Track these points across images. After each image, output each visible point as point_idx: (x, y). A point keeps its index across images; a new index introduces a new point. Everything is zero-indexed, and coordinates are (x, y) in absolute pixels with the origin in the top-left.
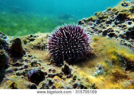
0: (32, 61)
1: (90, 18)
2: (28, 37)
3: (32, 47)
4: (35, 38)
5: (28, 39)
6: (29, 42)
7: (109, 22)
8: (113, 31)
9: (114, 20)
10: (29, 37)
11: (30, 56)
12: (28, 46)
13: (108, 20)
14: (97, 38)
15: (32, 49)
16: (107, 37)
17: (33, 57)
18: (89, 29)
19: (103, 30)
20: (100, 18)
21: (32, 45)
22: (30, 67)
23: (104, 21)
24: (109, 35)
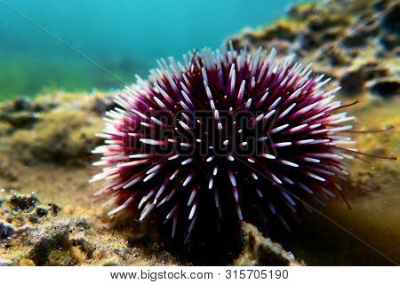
0: (42, 231)
1: (272, 27)
3: (27, 154)
4: (37, 115)
7: (357, 42)
9: (374, 33)
13: (349, 32)
15: (26, 163)
17: (46, 207)
20: (315, 27)
23: (332, 37)
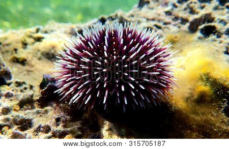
2: (30, 32)
5: (30, 37)
6: (33, 43)
8: (212, 20)
10: (34, 33)
11: (19, 84)
12: (29, 53)
14: (176, 37)
16: (199, 34)
18: (159, 15)
19: (192, 18)
21: (39, 51)
22: (15, 110)
24: (202, 31)
